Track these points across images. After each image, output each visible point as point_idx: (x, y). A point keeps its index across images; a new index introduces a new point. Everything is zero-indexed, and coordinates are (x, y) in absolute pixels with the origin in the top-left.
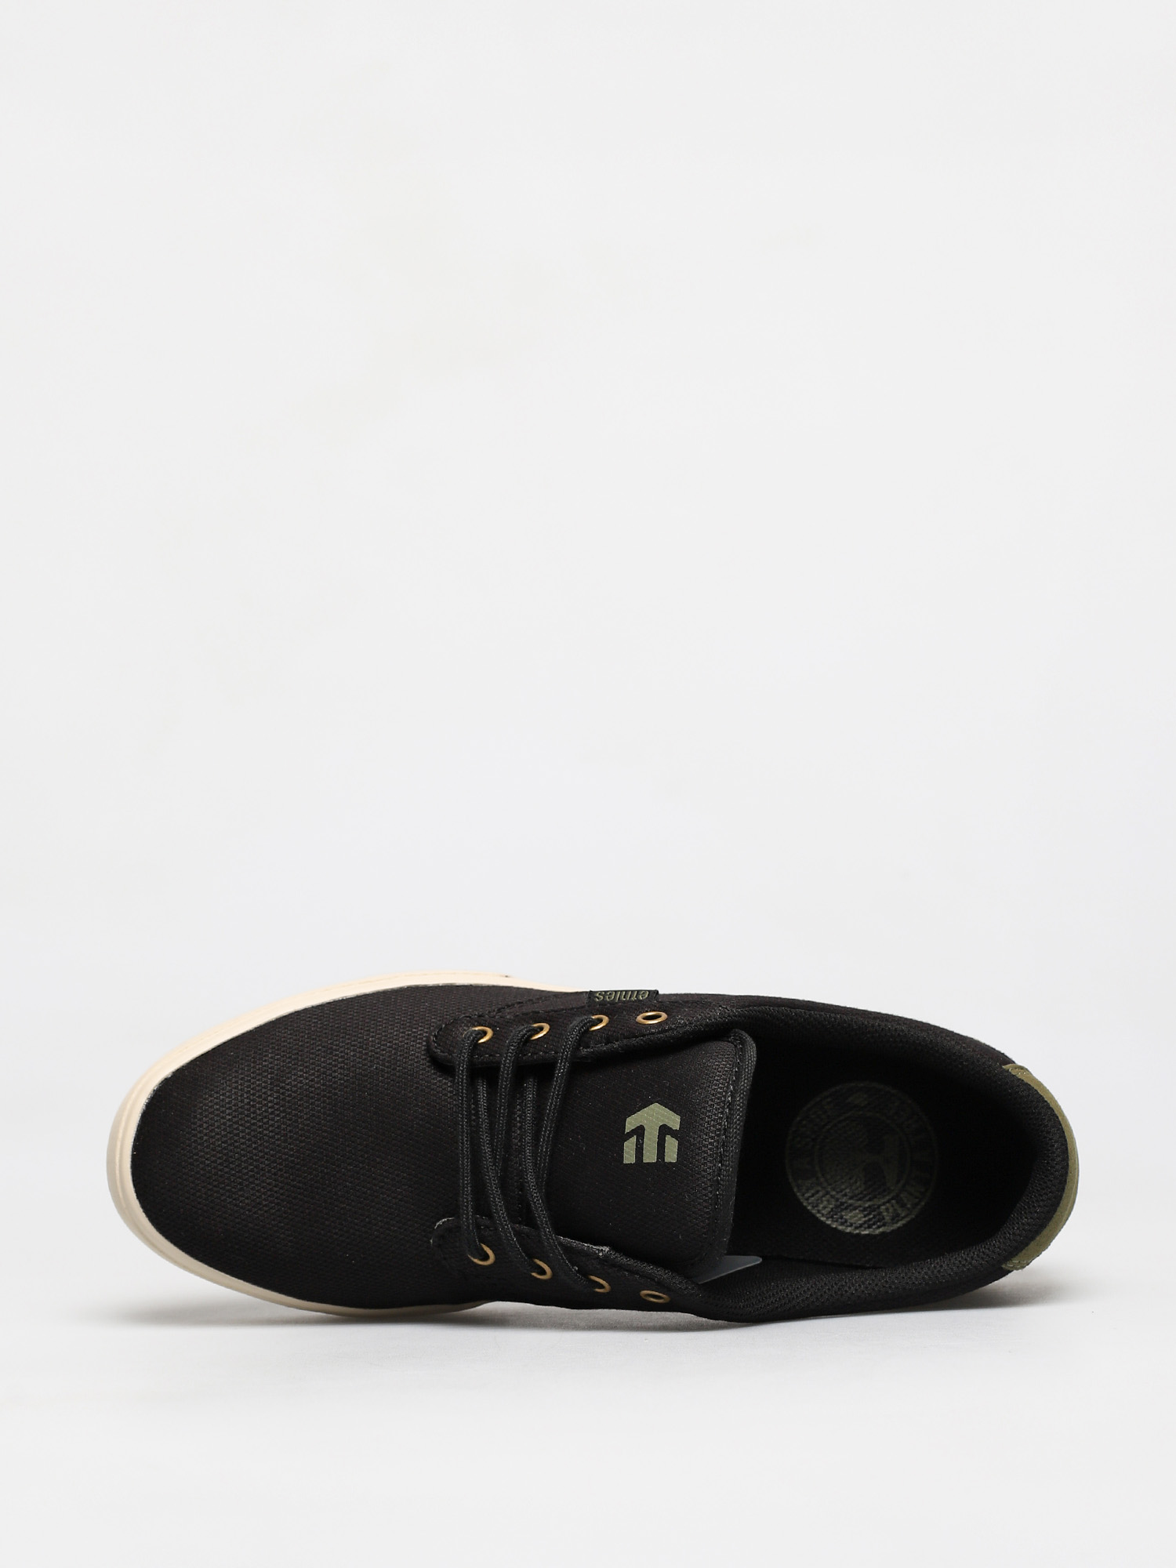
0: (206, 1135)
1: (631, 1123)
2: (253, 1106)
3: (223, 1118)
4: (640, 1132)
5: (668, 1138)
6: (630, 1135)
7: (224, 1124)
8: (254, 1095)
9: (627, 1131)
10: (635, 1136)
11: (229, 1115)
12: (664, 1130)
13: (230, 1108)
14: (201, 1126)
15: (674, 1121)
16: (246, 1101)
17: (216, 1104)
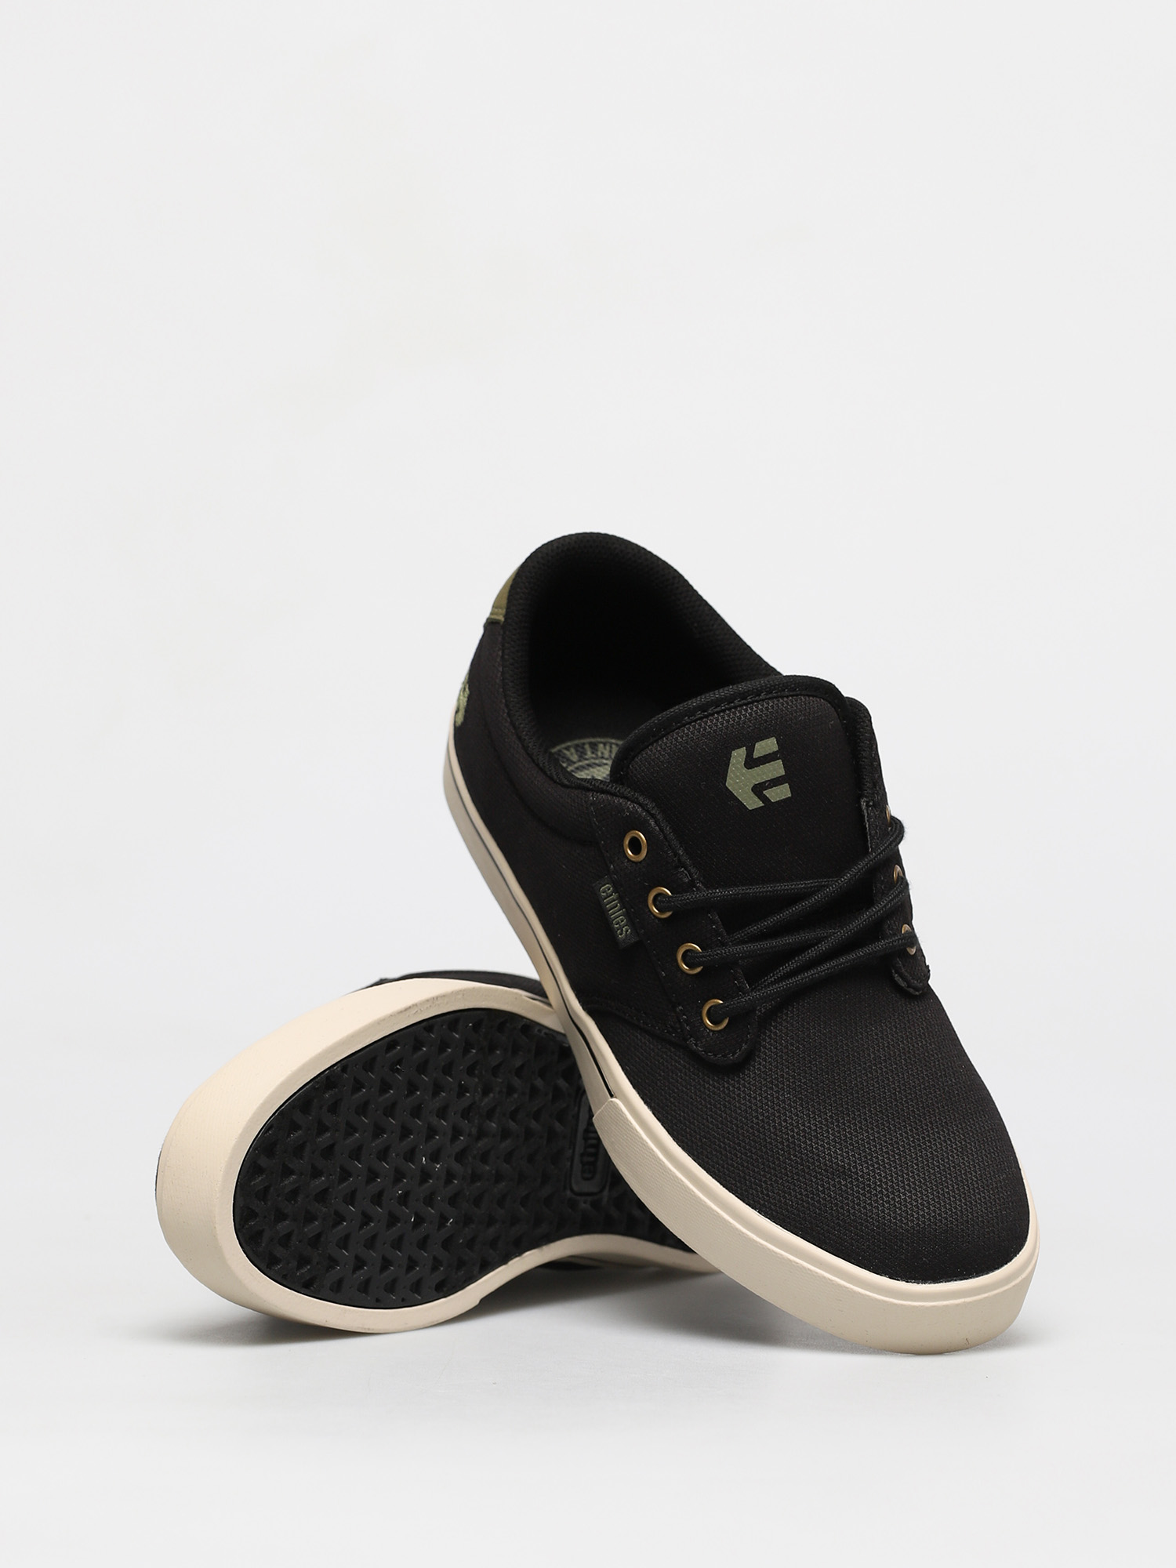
0: (929, 1208)
1: (752, 803)
2: (881, 1181)
3: (906, 1201)
4: (758, 790)
5: (756, 755)
6: (764, 799)
7: (910, 1197)
8: (869, 1186)
9: (761, 804)
10: (764, 792)
11: (900, 1197)
12: (751, 763)
13: (893, 1199)
14: (923, 1216)
15: (739, 755)
16: (879, 1189)
17: (895, 1212)
